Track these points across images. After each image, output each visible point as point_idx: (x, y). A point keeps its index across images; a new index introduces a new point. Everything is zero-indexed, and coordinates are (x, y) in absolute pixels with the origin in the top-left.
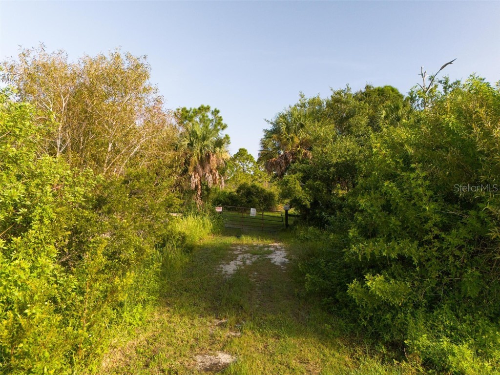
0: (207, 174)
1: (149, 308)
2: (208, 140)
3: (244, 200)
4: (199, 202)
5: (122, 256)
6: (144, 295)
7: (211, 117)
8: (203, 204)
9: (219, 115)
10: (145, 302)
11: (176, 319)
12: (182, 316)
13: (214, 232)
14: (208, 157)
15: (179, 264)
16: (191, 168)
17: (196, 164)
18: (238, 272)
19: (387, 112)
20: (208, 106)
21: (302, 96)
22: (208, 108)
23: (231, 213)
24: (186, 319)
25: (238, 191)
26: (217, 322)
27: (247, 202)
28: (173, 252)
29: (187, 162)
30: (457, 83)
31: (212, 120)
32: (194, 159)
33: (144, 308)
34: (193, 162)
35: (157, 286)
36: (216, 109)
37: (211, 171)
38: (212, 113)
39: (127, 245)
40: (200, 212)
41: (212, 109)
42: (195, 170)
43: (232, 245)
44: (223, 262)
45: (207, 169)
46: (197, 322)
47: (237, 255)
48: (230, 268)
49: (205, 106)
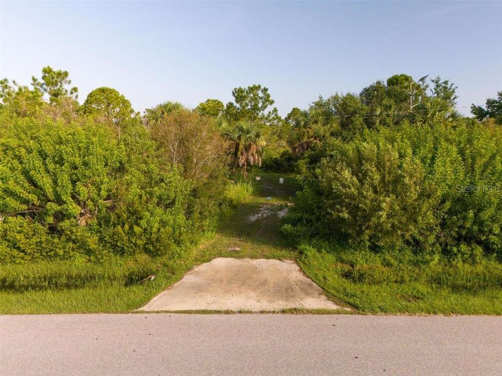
0: (250, 156)
1: (214, 233)
2: (251, 133)
3: (286, 164)
4: (246, 173)
5: (204, 214)
6: (211, 228)
7: (261, 94)
8: (248, 175)
9: (268, 92)
10: (212, 231)
11: (224, 238)
12: (226, 237)
13: (254, 194)
14: (250, 146)
15: (228, 215)
16: (239, 153)
17: (242, 150)
18: (257, 221)
19: (381, 110)
20: (259, 85)
21: (321, 98)
22: (259, 87)
23: (275, 174)
24: (227, 238)
25: (281, 157)
26: (239, 239)
27: (288, 166)
28: (226, 209)
29: (237, 148)
30: (446, 83)
31: (262, 97)
32: (241, 147)
33: (212, 233)
34: (240, 148)
35: (217, 225)
36: (265, 88)
37: (253, 154)
38: (262, 91)
39: (206, 210)
40: (246, 180)
41: (262, 88)
42: (242, 154)
43: (261, 204)
44: (252, 215)
45: (250, 153)
46: (231, 238)
47: (261, 211)
48: (253, 218)
49: (257, 85)
